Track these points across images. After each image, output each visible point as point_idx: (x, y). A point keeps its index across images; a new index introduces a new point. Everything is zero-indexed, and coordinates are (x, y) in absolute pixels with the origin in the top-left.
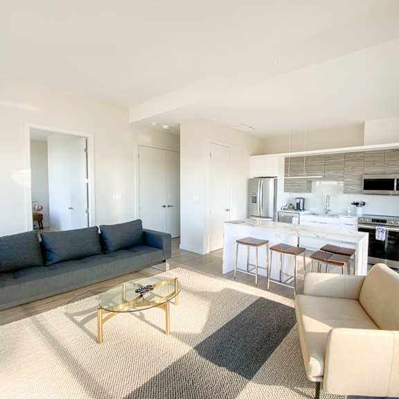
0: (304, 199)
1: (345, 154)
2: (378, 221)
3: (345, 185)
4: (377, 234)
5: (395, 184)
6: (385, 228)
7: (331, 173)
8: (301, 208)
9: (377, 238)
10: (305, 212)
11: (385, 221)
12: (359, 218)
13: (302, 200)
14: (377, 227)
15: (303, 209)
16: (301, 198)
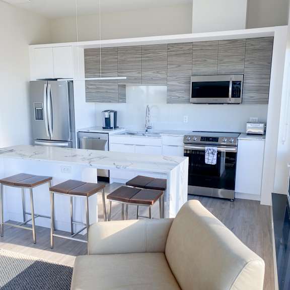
0: (115, 113)
1: (168, 44)
2: (208, 139)
3: (168, 90)
4: (206, 157)
5: (230, 89)
6: (216, 149)
7: (150, 74)
8: (112, 125)
9: (206, 162)
10: (117, 131)
11: (216, 139)
12: (186, 137)
13: (112, 115)
14: (206, 148)
15: (115, 127)
16: (112, 111)
